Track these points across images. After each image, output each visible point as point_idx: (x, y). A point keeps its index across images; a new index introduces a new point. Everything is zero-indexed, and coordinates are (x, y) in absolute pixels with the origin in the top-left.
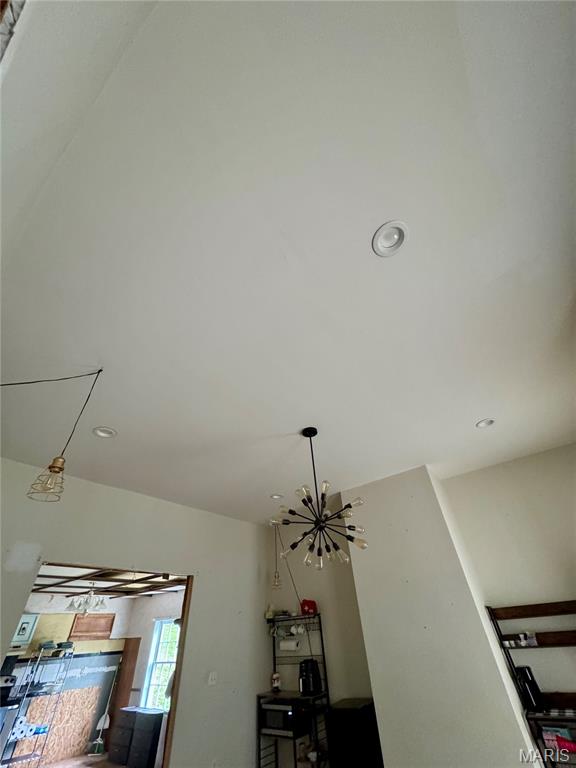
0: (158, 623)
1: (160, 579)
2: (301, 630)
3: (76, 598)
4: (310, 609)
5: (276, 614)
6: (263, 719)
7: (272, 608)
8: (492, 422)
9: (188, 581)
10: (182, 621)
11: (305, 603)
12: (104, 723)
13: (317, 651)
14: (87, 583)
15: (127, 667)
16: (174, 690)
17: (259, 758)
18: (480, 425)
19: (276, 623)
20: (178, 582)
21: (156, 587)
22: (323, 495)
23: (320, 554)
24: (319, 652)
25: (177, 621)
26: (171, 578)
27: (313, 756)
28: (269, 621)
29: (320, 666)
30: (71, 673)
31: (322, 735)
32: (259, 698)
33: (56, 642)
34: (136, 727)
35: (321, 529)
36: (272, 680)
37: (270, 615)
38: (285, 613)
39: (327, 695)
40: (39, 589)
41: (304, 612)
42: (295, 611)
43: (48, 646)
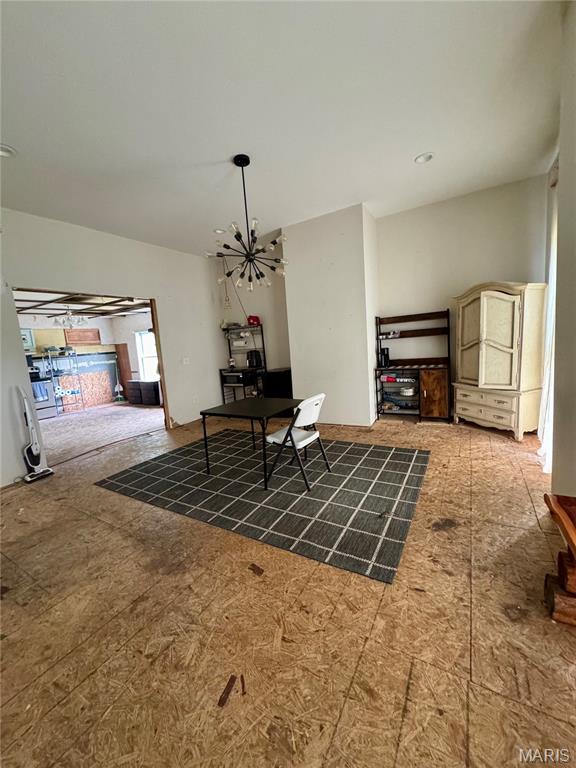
0: (137, 334)
1: (127, 303)
2: (247, 334)
3: (57, 318)
4: (255, 322)
5: (229, 325)
6: (224, 380)
7: (226, 321)
8: (430, 157)
9: (151, 304)
10: (154, 329)
11: (251, 318)
12: (119, 388)
13: (259, 346)
14: (61, 306)
15: (123, 360)
16: (160, 370)
17: (223, 396)
18: (419, 160)
19: (229, 331)
20: (145, 305)
21: (127, 309)
22: (253, 232)
23: (250, 279)
24: (261, 346)
25: (150, 330)
26: (136, 302)
27: (255, 393)
28: (224, 330)
29: (261, 354)
30: (80, 365)
31: (260, 385)
32: (221, 371)
33: (57, 347)
34: (142, 388)
35: (251, 261)
36: (229, 362)
37: (224, 326)
38: (235, 324)
39: (265, 368)
40: (21, 310)
41: (250, 324)
42: (243, 322)
43: (53, 349)
